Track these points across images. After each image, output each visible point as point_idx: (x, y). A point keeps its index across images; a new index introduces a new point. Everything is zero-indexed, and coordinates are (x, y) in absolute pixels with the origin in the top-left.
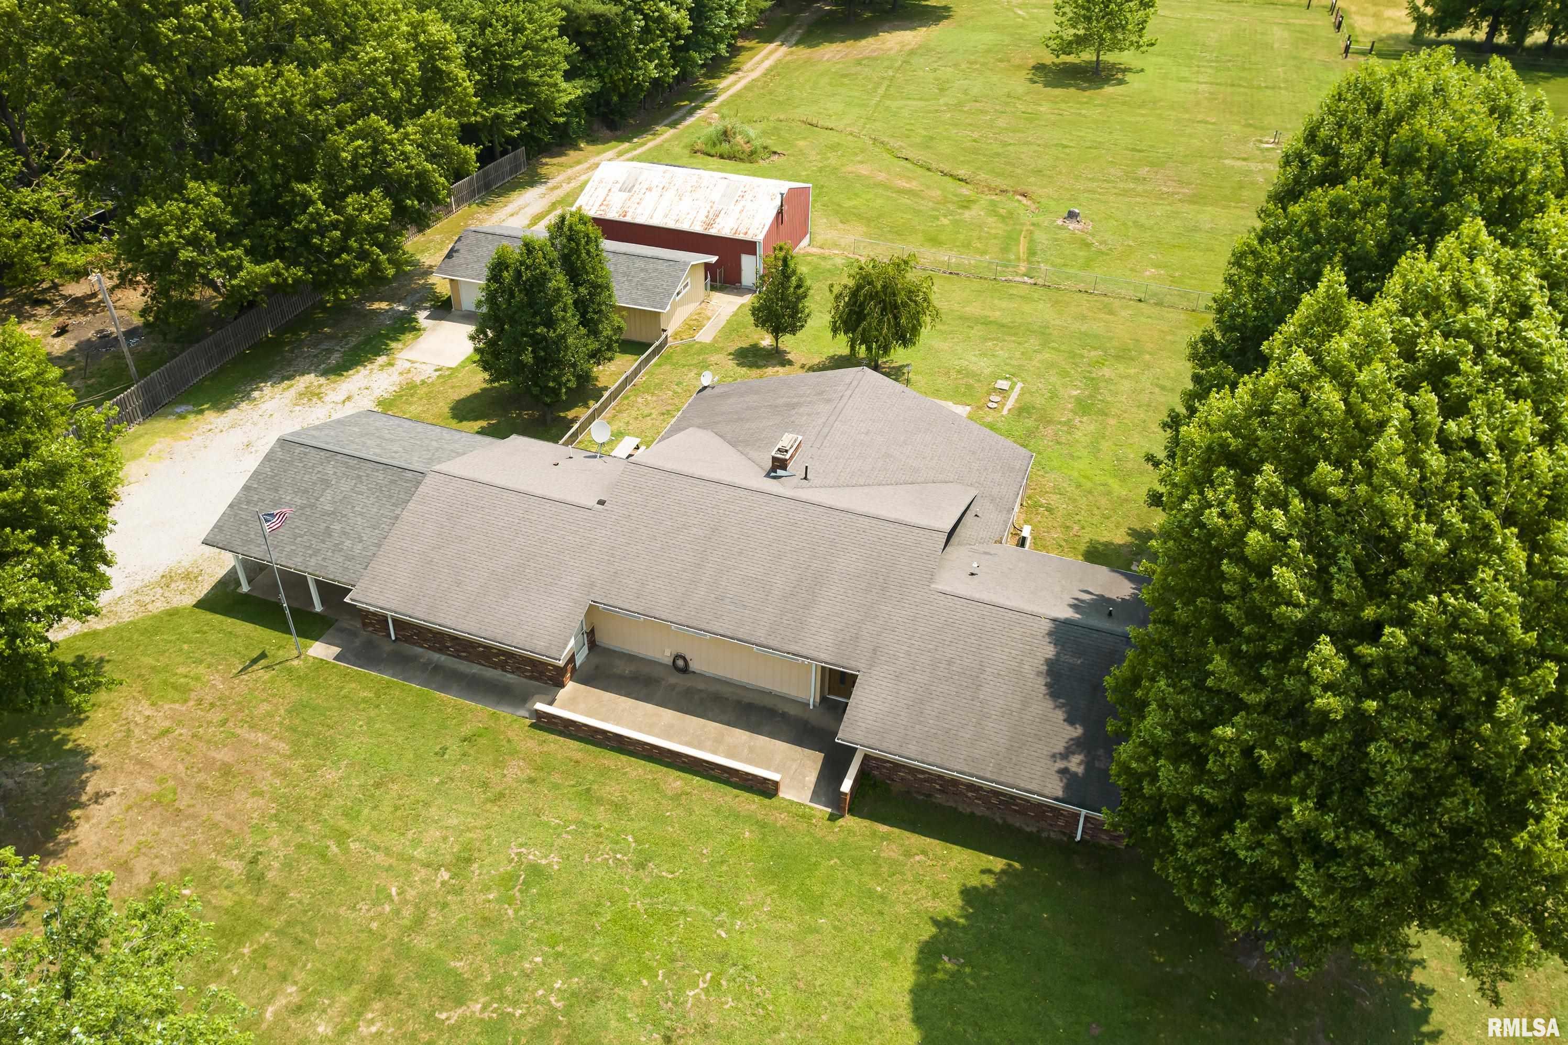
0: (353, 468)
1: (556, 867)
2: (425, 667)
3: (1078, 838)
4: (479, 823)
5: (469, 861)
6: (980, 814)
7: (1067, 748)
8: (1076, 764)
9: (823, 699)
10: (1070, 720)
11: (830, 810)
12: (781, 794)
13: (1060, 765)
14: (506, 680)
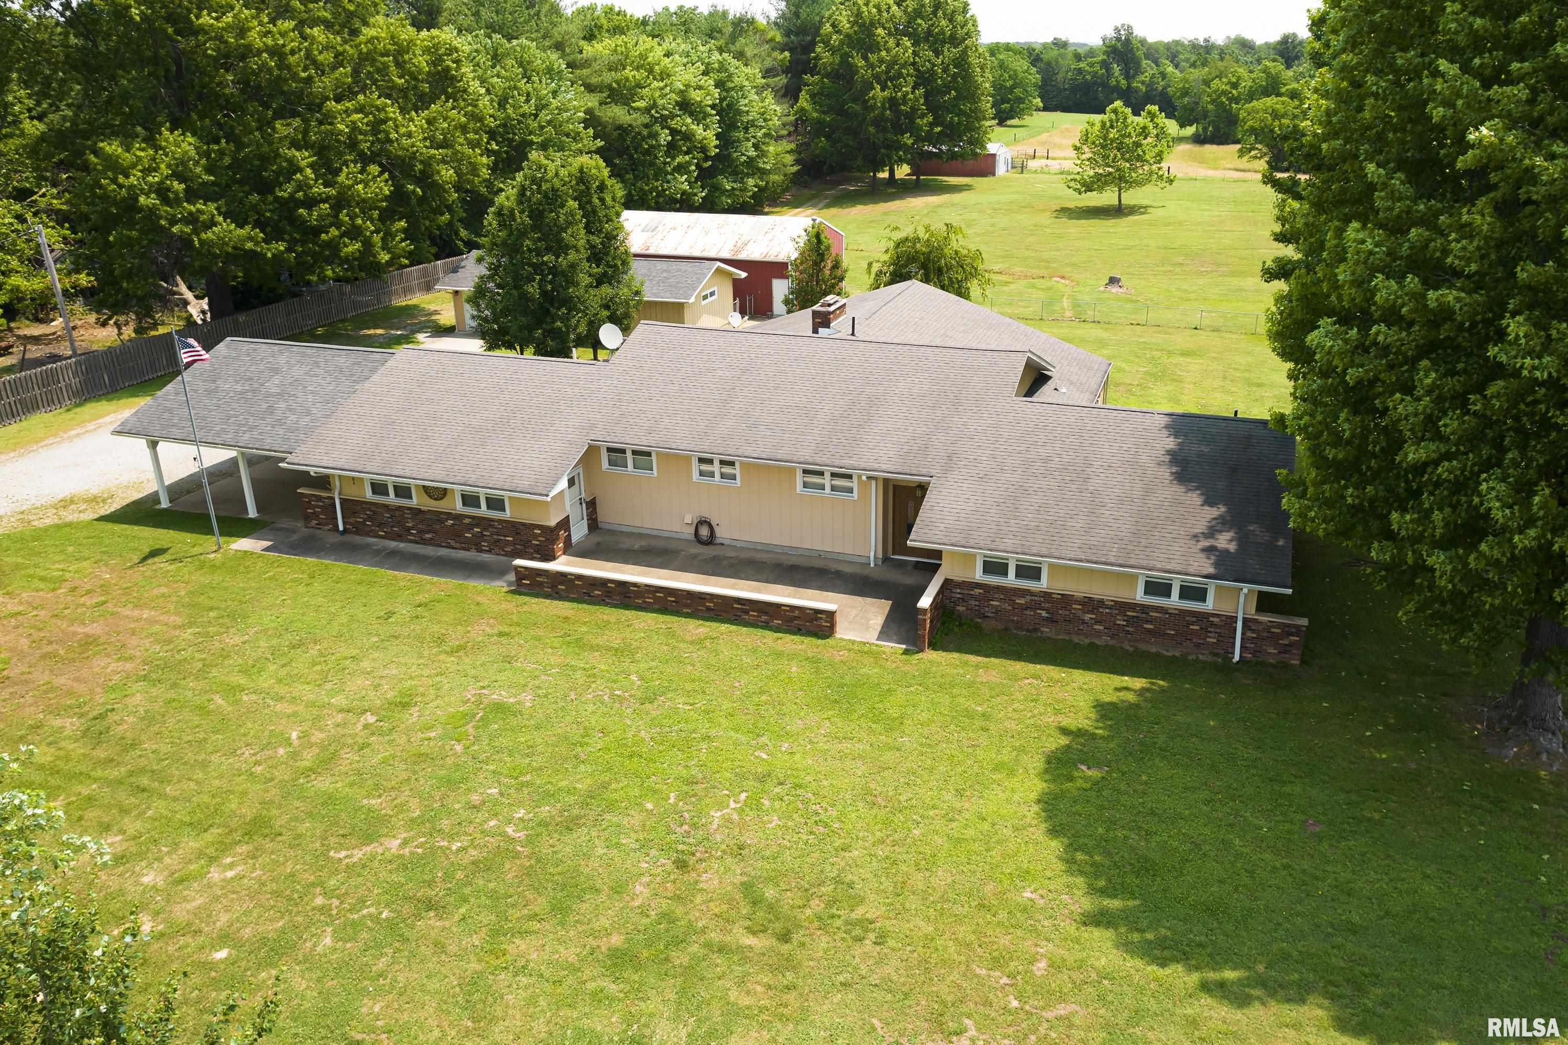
0: (310, 356)
1: (528, 704)
2: (378, 552)
3: (1237, 658)
4: (426, 672)
5: (405, 706)
6: (1103, 644)
7: (1210, 528)
8: (1225, 541)
9: (886, 559)
10: (1210, 501)
11: (904, 646)
12: (838, 635)
13: (1206, 543)
14: (479, 559)
